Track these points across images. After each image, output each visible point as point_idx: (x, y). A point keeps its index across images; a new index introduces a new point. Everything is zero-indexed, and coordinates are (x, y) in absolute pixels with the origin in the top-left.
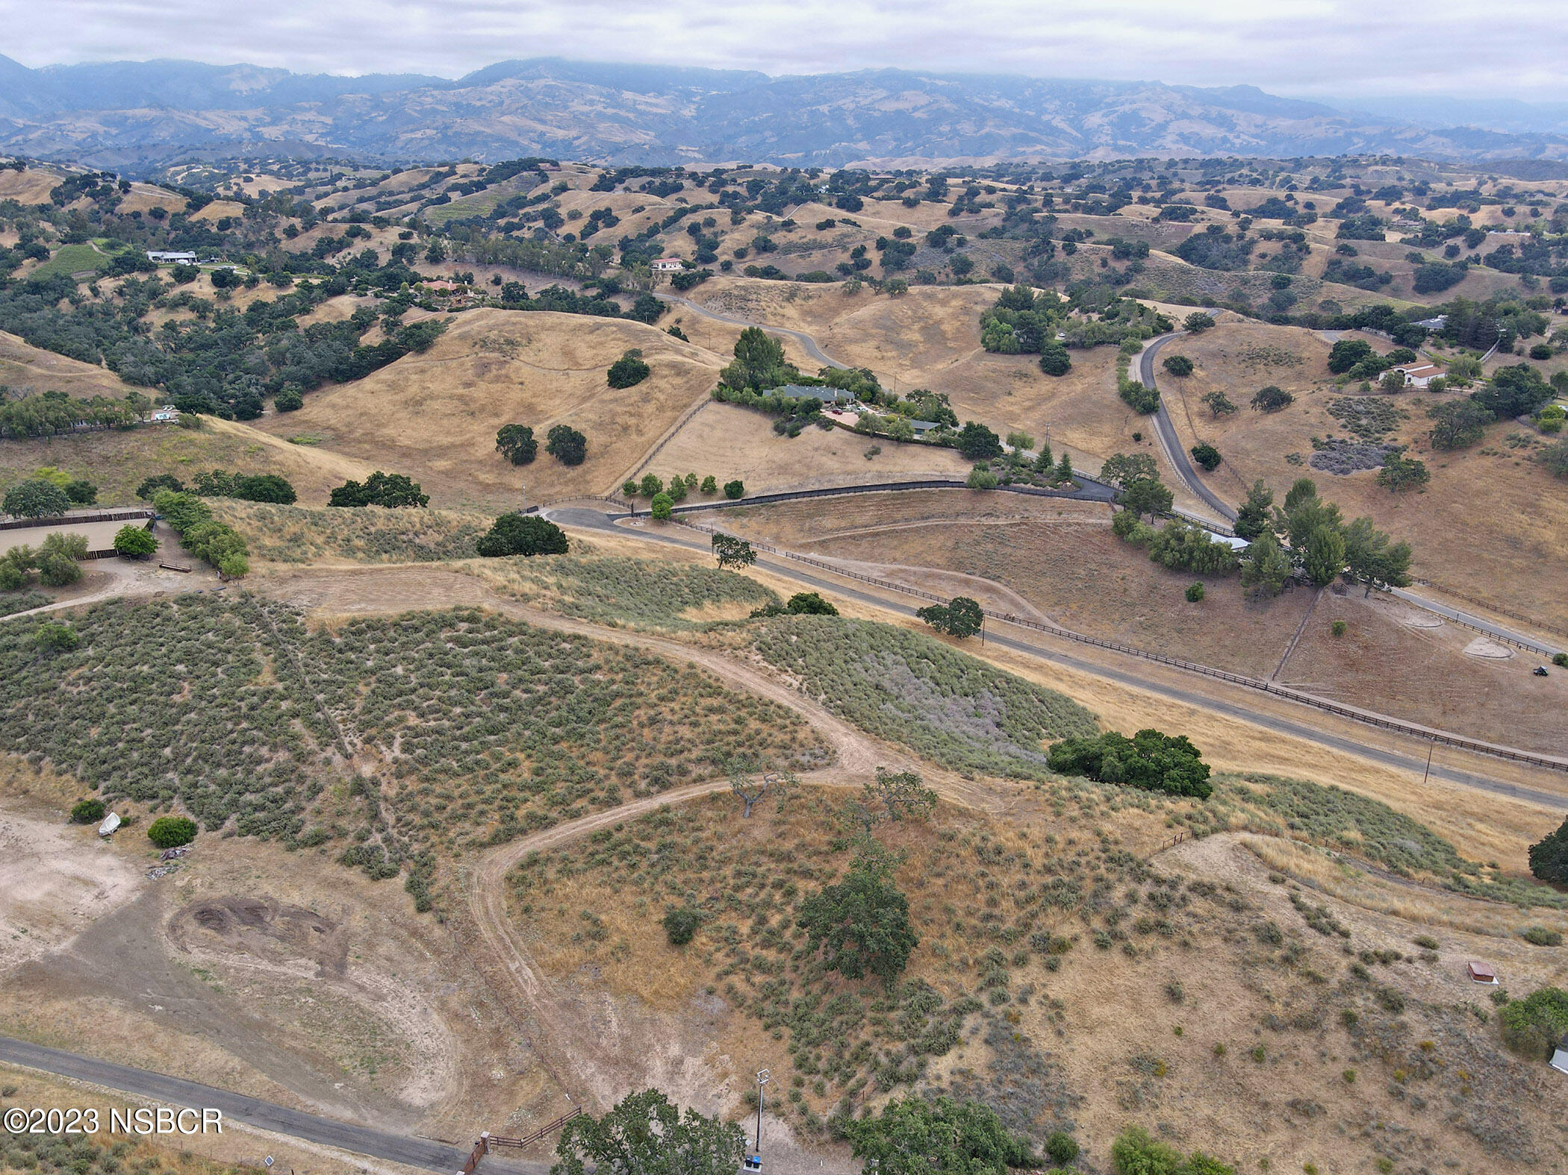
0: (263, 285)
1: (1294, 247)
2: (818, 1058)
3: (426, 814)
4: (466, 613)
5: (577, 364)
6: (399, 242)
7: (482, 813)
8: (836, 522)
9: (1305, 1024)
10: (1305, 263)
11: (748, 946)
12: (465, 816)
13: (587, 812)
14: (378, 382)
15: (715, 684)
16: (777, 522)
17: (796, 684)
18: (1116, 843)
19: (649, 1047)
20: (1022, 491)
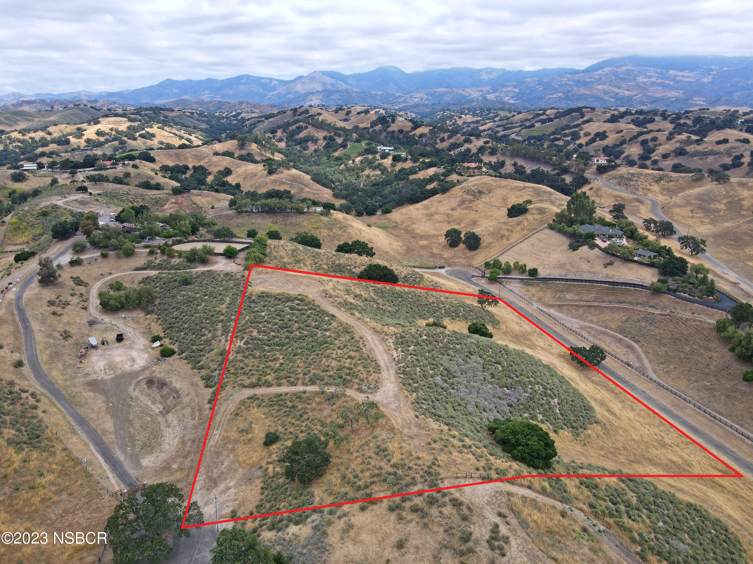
0: (408, 161)
3: (236, 369)
4: (301, 297)
7: (253, 374)
8: (573, 296)
12: (247, 374)
13: (284, 385)
14: (422, 205)
15: (362, 347)
16: (545, 292)
17: (396, 356)
18: (439, 466)
19: (226, 479)
20: (680, 297)
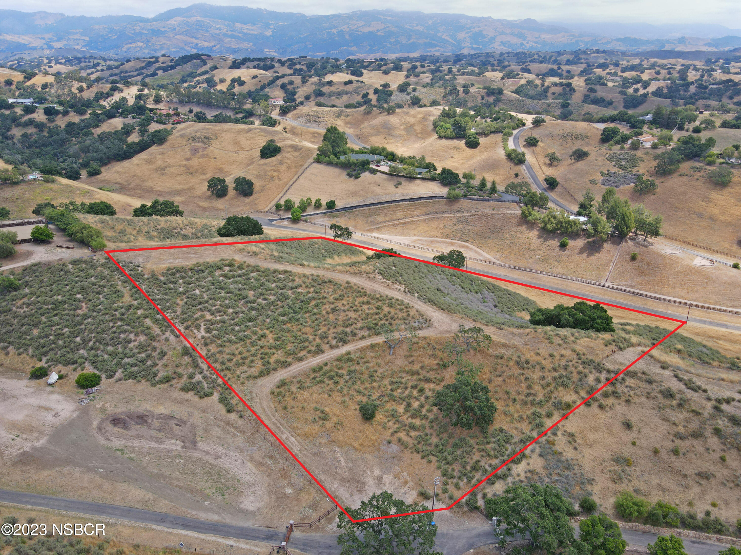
0: (72, 114)
1: (568, 89)
2: (453, 470)
3: (223, 363)
4: (227, 262)
5: (243, 148)
6: (138, 93)
7: (252, 361)
8: (384, 218)
9: (696, 435)
10: (573, 96)
11: (405, 418)
12: (243, 363)
13: (307, 358)
14: (140, 160)
15: (362, 291)
16: (354, 220)
17: (402, 289)
18: (584, 354)
19: (363, 472)
20: (474, 199)
